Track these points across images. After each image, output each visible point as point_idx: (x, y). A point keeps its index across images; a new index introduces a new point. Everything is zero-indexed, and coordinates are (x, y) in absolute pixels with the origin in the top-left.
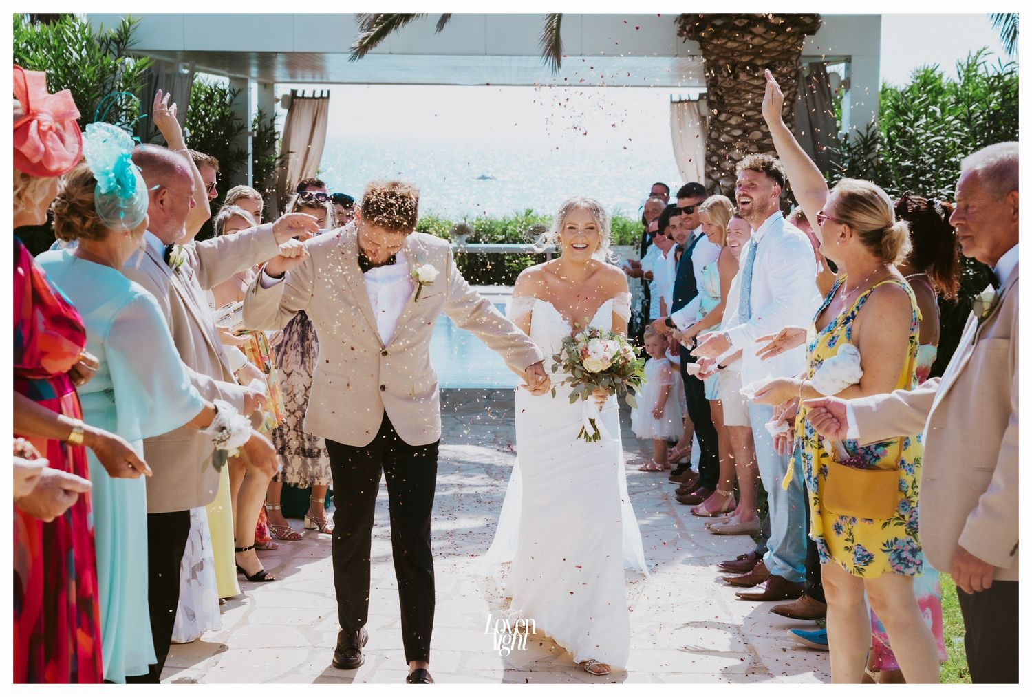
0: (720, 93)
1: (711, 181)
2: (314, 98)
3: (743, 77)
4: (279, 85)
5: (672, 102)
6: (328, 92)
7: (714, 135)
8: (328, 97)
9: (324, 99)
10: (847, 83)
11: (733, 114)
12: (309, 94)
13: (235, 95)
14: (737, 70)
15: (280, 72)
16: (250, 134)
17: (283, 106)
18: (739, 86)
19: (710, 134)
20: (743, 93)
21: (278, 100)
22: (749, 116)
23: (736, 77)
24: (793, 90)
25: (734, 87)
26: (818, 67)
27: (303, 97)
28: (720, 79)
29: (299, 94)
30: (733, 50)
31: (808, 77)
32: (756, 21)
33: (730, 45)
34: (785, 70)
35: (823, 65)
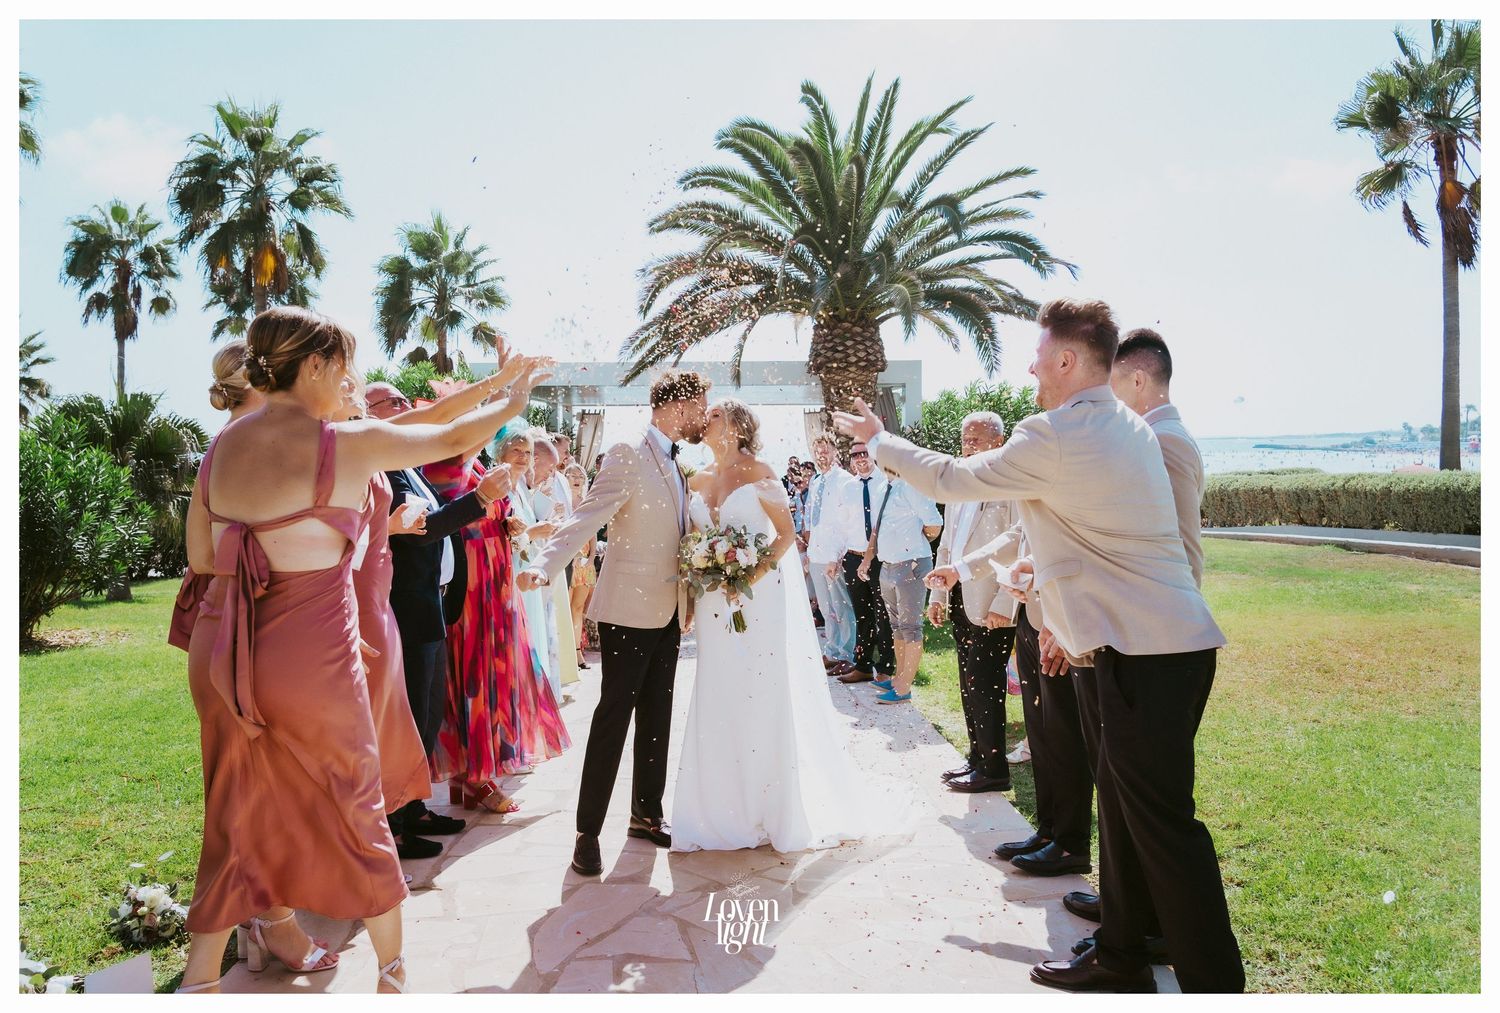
2: (595, 414)
4: (575, 407)
5: (806, 415)
6: (604, 410)
8: (604, 414)
9: (601, 415)
10: (903, 399)
12: (592, 412)
14: (841, 391)
15: (575, 399)
17: (577, 419)
21: (574, 416)
26: (888, 391)
27: (589, 414)
29: (587, 412)
30: (839, 381)
31: (882, 396)
32: (850, 364)
33: (836, 378)
34: (868, 391)
35: (890, 389)
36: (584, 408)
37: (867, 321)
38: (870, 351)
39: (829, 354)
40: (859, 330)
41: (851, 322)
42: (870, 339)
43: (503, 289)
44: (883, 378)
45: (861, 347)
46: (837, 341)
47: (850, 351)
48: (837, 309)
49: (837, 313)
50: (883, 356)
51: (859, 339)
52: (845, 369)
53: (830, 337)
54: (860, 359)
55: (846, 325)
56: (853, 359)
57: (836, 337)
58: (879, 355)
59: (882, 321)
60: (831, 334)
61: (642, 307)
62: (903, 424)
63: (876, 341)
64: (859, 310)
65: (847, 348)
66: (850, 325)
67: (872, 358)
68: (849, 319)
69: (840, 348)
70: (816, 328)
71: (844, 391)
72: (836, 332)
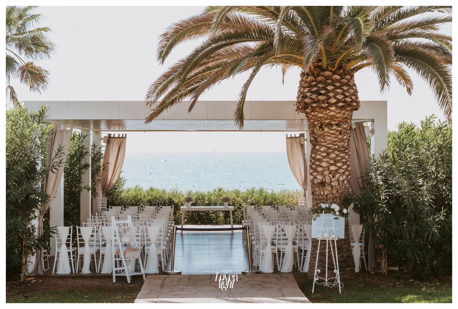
0: (316, 137)
1: (312, 176)
2: (119, 137)
3: (326, 129)
4: (102, 132)
5: (287, 138)
6: (126, 135)
7: (313, 155)
8: (126, 137)
9: (124, 138)
10: (373, 132)
11: (322, 146)
12: (116, 136)
13: (84, 138)
14: (323, 126)
15: (103, 126)
16: (90, 155)
17: (104, 142)
18: (324, 134)
19: (311, 155)
20: (326, 137)
21: (102, 139)
22: (329, 147)
23: (323, 130)
24: (349, 135)
25: (322, 134)
26: (360, 126)
27: (114, 137)
28: (315, 130)
29: (112, 136)
30: (321, 118)
31: (355, 129)
32: (331, 105)
33: (320, 115)
34: (345, 126)
35: (361, 123)
36: (110, 133)
37: (344, 70)
38: (347, 94)
39: (314, 96)
40: (337, 77)
41: (331, 71)
42: (347, 84)
43: (48, 37)
44: (357, 115)
45: (339, 91)
46: (321, 86)
47: (331, 94)
48: (320, 61)
49: (320, 64)
50: (357, 98)
51: (338, 84)
52: (326, 108)
53: (314, 83)
54: (339, 101)
55: (328, 73)
56: (333, 101)
57: (319, 82)
58: (354, 97)
59: (356, 71)
60: (315, 81)
62: (372, 152)
63: (351, 86)
64: (338, 62)
65: (329, 91)
66: (330, 73)
67: (348, 100)
68: (330, 68)
69: (323, 92)
70: (303, 74)
71: (326, 126)
72: (319, 78)
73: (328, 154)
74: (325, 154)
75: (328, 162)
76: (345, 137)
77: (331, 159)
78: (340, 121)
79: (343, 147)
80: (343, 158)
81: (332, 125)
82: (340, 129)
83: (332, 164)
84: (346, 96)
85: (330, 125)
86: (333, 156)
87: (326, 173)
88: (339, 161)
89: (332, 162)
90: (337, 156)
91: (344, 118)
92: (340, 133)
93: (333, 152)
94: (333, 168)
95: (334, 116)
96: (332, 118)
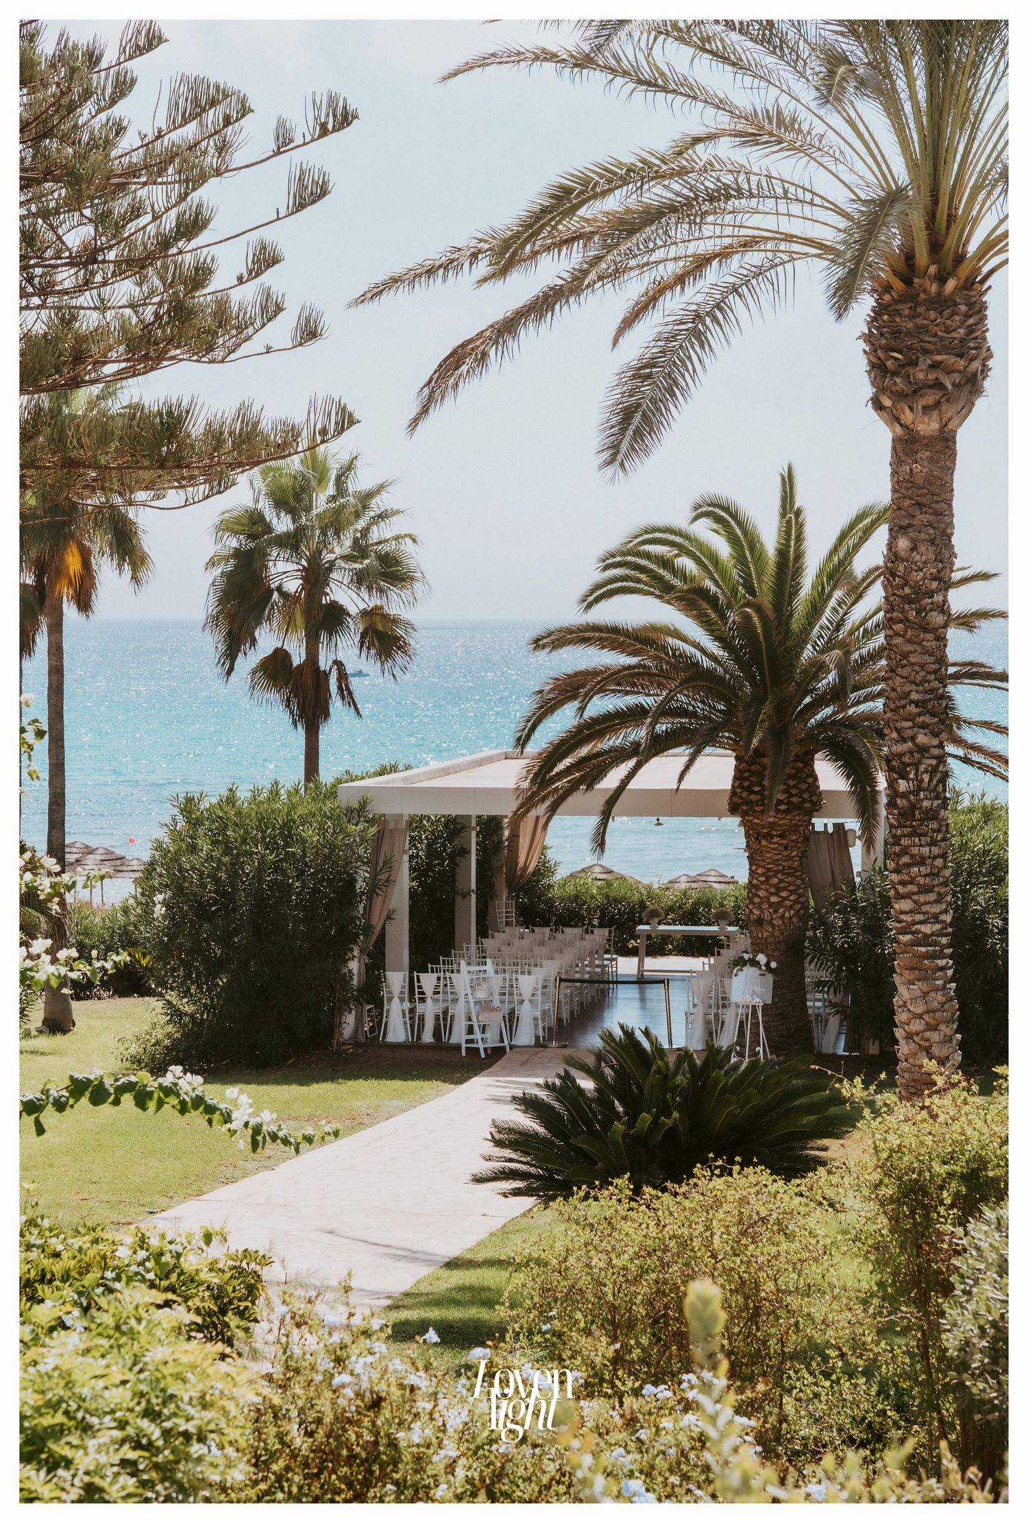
3: (764, 842)
14: (760, 838)
20: (764, 853)
22: (770, 869)
24: (801, 850)
25: (759, 849)
38: (793, 791)
39: (745, 795)
46: (754, 779)
53: (746, 774)
57: (752, 773)
60: (749, 771)
61: (519, 739)
65: (765, 788)
67: (795, 800)
69: (757, 789)
71: (763, 838)
72: (753, 768)
73: (768, 878)
74: (762, 879)
75: (767, 890)
76: (794, 853)
77: (772, 886)
78: (784, 831)
79: (790, 868)
80: (790, 884)
81: (772, 837)
82: (785, 842)
83: (772, 894)
84: (792, 795)
85: (768, 837)
86: (775, 881)
87: (765, 906)
88: (784, 889)
89: (772, 890)
90: (781, 881)
91: (791, 826)
92: (786, 849)
93: (775, 876)
94: (774, 899)
95: (774, 823)
96: (773, 826)
